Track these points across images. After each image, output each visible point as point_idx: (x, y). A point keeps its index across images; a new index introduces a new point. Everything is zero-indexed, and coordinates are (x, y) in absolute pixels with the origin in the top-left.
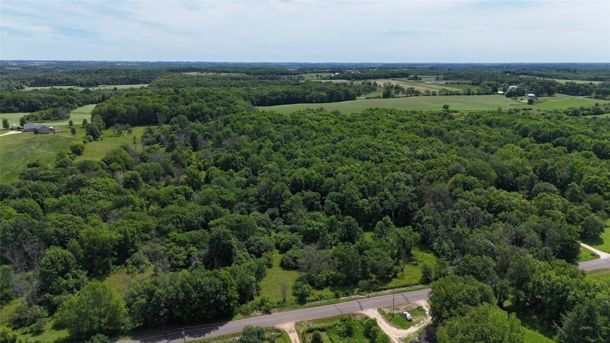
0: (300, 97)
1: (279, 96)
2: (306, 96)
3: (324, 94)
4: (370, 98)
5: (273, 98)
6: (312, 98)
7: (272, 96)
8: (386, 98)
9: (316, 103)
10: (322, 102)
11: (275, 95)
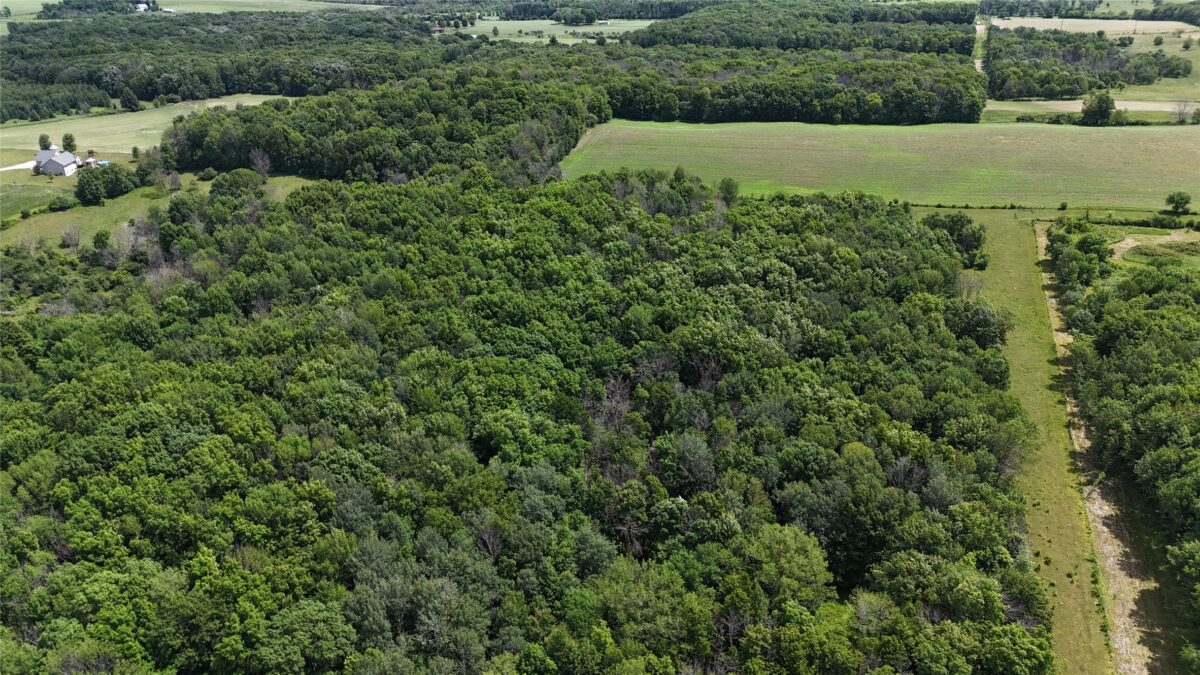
0: (798, 104)
1: (741, 98)
2: (815, 102)
3: (875, 98)
4: (1030, 119)
5: (720, 101)
6: (836, 108)
7: (722, 97)
8: (1095, 124)
9: (846, 121)
10: (864, 120)
11: (730, 94)
